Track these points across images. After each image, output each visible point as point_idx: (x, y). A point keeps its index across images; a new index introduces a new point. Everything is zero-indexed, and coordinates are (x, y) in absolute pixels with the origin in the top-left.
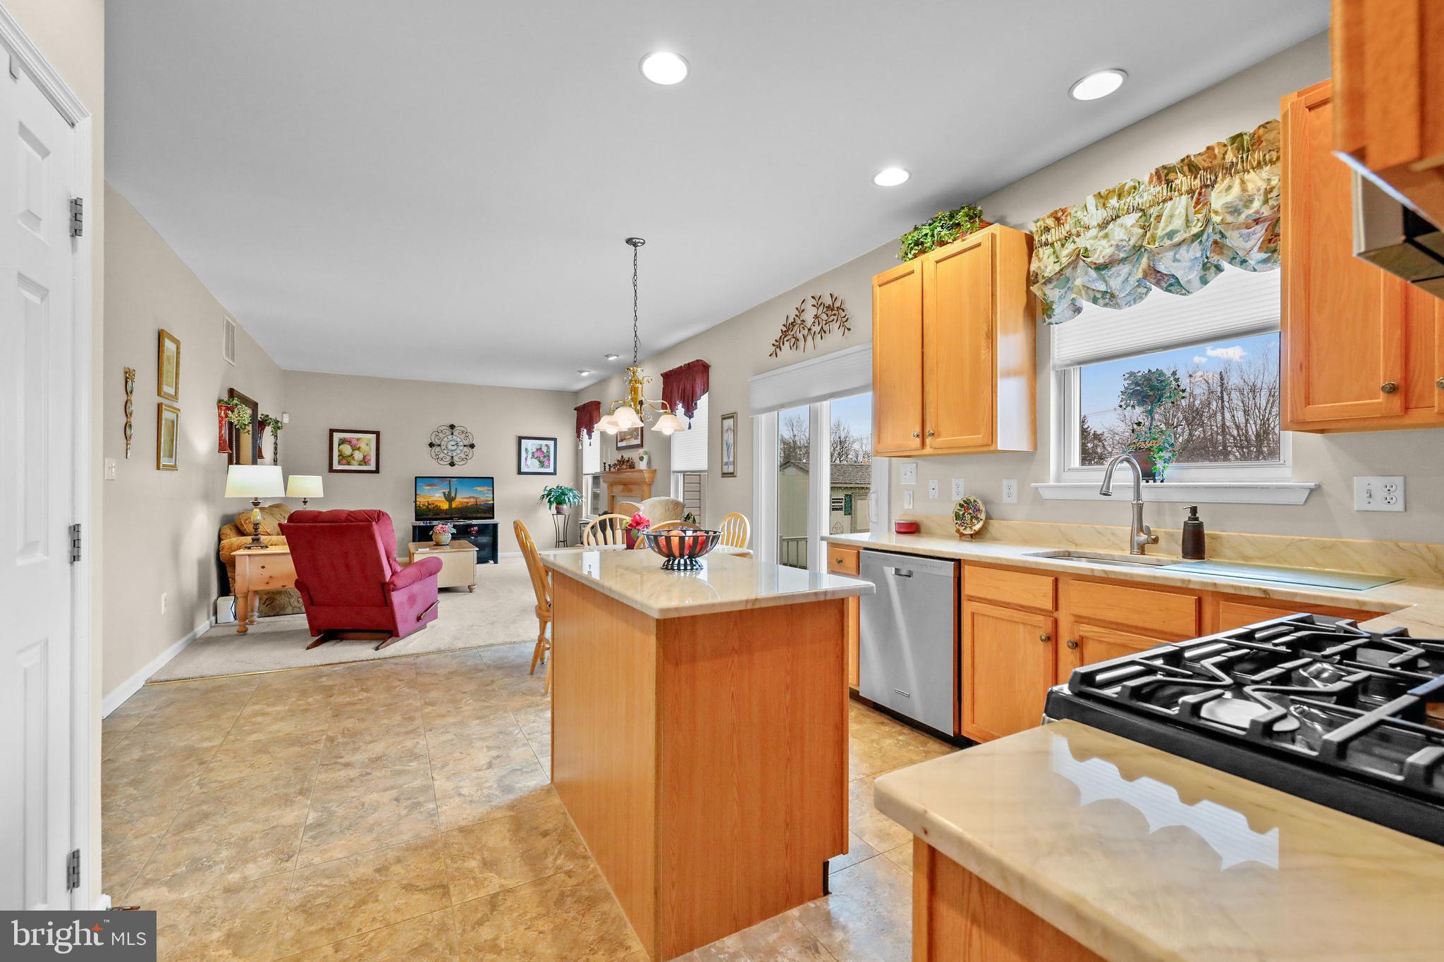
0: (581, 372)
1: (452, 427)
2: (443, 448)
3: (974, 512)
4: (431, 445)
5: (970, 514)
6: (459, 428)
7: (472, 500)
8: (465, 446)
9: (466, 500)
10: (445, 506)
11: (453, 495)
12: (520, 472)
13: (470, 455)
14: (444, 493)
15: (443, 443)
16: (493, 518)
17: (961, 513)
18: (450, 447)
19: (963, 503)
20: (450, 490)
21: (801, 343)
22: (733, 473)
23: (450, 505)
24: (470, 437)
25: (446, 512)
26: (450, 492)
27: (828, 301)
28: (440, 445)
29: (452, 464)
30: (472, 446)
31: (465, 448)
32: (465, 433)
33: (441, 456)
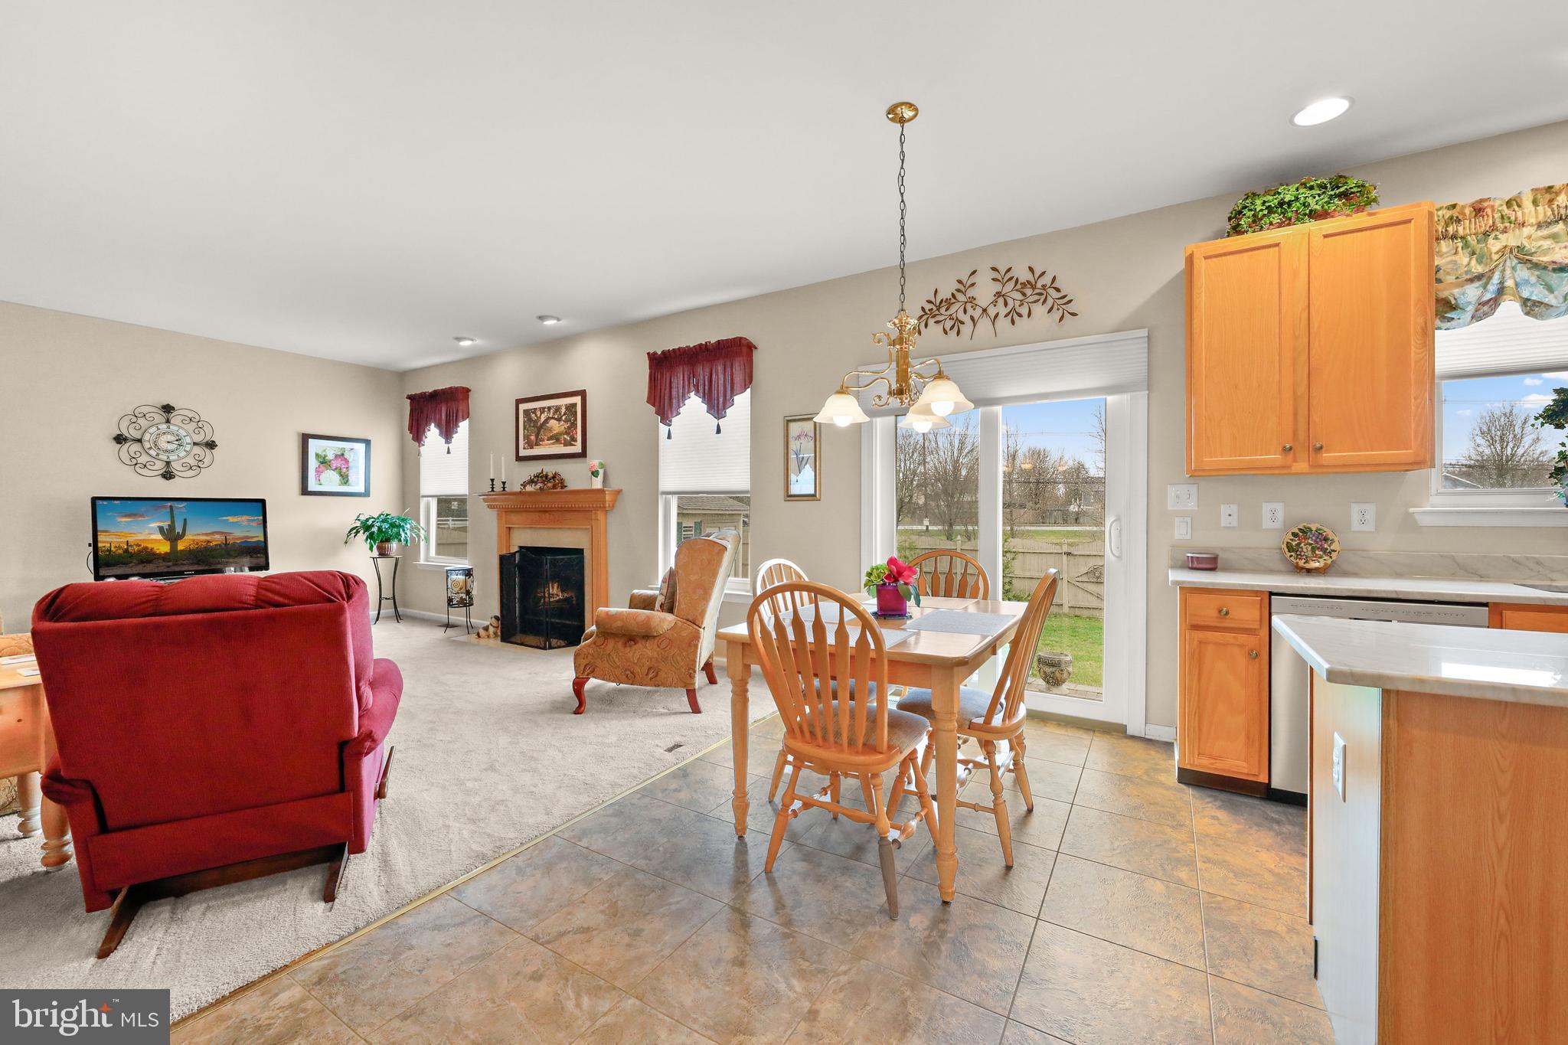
0: (459, 339)
1: (168, 409)
2: (147, 445)
3: (1315, 541)
4: (120, 439)
5: (1311, 544)
6: (181, 412)
7: (217, 537)
8: (195, 444)
9: (208, 538)
10: (164, 548)
11: (179, 529)
12: (305, 491)
13: (207, 461)
14: (161, 529)
15: (147, 437)
16: (266, 567)
17: (1294, 543)
18: (163, 445)
19: (1297, 531)
20: (173, 522)
21: (967, 329)
22: (814, 495)
23: (173, 546)
24: (207, 428)
25: (165, 557)
26: (172, 527)
27: (1024, 276)
28: (140, 441)
29: (168, 475)
30: (211, 445)
31: (196, 447)
32: (197, 422)
33: (144, 459)
